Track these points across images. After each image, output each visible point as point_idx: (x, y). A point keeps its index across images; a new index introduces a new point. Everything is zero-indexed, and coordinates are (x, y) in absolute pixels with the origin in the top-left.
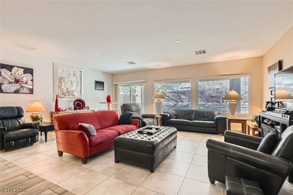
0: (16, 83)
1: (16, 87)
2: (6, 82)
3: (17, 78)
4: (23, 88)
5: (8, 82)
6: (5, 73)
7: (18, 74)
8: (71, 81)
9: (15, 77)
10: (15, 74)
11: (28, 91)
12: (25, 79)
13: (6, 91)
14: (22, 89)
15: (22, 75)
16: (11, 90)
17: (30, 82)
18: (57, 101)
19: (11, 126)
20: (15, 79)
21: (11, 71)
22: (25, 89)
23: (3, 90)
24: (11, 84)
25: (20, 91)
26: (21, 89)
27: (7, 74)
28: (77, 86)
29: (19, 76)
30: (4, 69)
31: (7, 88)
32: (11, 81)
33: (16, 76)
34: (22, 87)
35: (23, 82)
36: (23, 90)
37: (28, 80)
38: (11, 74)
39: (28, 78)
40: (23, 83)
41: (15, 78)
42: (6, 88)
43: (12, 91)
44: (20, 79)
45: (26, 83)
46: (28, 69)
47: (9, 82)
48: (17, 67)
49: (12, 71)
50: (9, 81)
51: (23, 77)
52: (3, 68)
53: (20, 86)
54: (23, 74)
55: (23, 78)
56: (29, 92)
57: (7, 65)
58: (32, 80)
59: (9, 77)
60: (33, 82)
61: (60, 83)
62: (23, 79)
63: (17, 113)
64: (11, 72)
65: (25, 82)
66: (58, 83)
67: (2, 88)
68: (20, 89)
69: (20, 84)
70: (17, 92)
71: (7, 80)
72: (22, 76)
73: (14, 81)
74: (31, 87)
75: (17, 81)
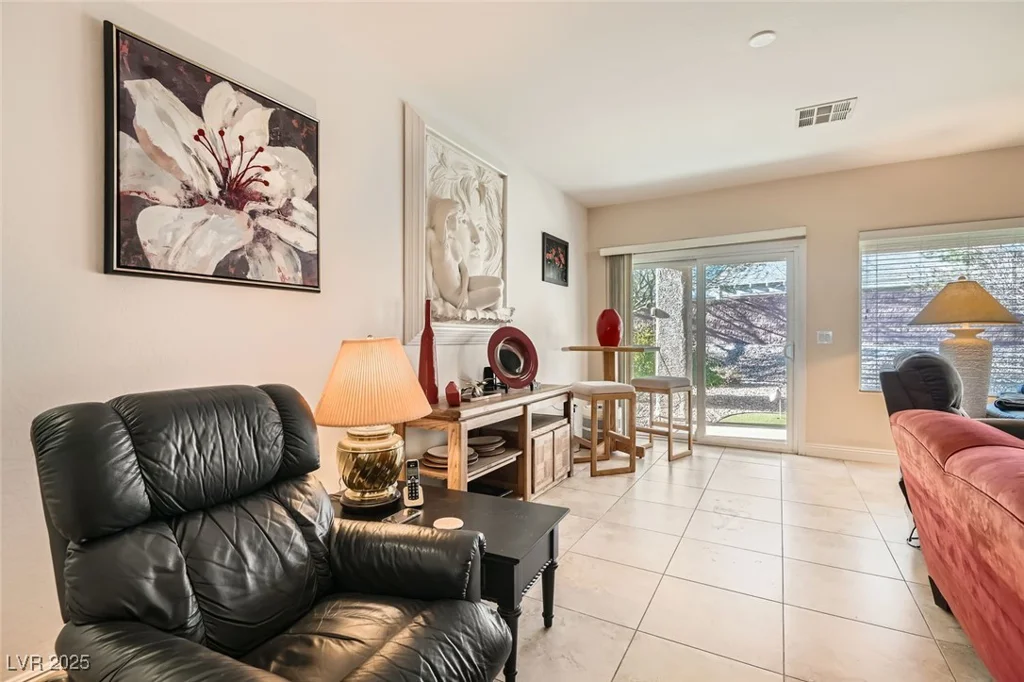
0: (230, 205)
1: (230, 238)
2: (165, 191)
3: (233, 173)
4: (269, 248)
5: (182, 194)
6: (163, 116)
7: (241, 138)
8: (471, 226)
9: (223, 156)
10: (222, 133)
11: (296, 270)
12: (277, 185)
13: (170, 261)
14: (260, 250)
15: (261, 149)
16: (201, 252)
17: (302, 208)
18: (428, 338)
19: (258, 581)
20: (225, 172)
21: (196, 108)
22: (278, 254)
23: (148, 249)
24: (200, 213)
25: (251, 266)
26: (255, 250)
27: (172, 125)
28: (490, 256)
29: (247, 156)
30: (153, 85)
31: (174, 240)
32: (199, 185)
33: (231, 154)
34: (262, 235)
35: (265, 206)
36: (270, 258)
37: (293, 195)
38: (201, 132)
39: (294, 177)
40: (267, 213)
41: (225, 164)
42: (169, 236)
43: (205, 260)
44: (250, 180)
45: (284, 213)
46: (291, 113)
47: (190, 194)
48: (236, 87)
49: (205, 109)
50: (188, 188)
51: (267, 169)
52: (148, 72)
53: (251, 233)
54: (269, 145)
55: (266, 176)
56: (300, 274)
57: (175, 60)
58: (313, 197)
59: (187, 150)
60: (317, 207)
61: (433, 228)
62: (266, 183)
63: (281, 438)
64: (199, 113)
65: (277, 204)
66: (427, 229)
67: (143, 236)
68: (250, 254)
69: (253, 214)
70: (232, 272)
71: (178, 172)
72: (263, 159)
73: (216, 191)
74: (308, 245)
75: (234, 193)
